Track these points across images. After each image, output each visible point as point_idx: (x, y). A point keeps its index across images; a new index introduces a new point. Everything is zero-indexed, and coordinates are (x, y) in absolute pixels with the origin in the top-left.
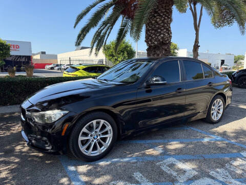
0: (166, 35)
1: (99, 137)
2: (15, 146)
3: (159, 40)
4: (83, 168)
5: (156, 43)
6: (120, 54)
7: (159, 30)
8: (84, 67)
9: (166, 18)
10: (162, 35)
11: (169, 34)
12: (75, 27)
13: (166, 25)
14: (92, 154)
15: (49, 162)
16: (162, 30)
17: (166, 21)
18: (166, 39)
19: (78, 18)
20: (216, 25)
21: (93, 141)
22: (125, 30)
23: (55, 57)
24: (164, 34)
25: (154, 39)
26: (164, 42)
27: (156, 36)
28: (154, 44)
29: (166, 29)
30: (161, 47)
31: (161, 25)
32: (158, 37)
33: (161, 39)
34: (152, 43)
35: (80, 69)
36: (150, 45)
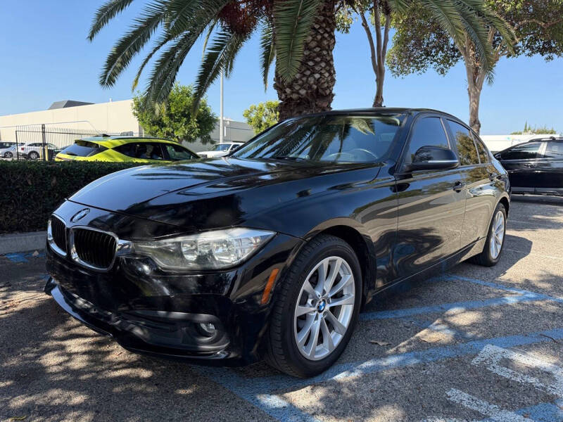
0: (327, 75)
1: (327, 307)
3: (310, 87)
7: (311, 63)
9: (326, 35)
10: (317, 76)
11: (331, 75)
12: (91, 37)
13: (325, 53)
14: (316, 353)
16: (317, 63)
17: (325, 42)
18: (326, 85)
19: (99, 16)
20: (395, 69)
21: (317, 318)
22: (219, 58)
24: (321, 74)
25: (300, 82)
26: (320, 91)
27: (304, 75)
28: (298, 93)
29: (325, 62)
30: (314, 104)
31: (314, 52)
32: (307, 80)
33: (314, 83)
34: (292, 93)
35: (108, 149)
36: (289, 97)
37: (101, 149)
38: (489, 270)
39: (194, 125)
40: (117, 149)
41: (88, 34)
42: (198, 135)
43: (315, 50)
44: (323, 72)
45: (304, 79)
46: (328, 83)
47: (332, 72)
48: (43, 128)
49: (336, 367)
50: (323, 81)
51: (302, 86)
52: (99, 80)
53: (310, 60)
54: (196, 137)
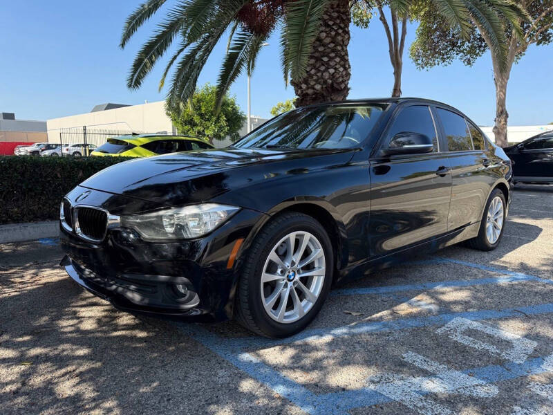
0: (341, 69)
1: (297, 277)
3: (325, 82)
5: (318, 87)
6: (208, 120)
7: (325, 59)
8: (146, 141)
9: (340, 31)
10: (332, 71)
11: (345, 69)
12: (123, 45)
13: (339, 48)
14: (285, 317)
16: (331, 59)
17: (339, 38)
18: (341, 80)
19: (130, 23)
20: (420, 62)
21: (286, 286)
22: (240, 57)
23: (42, 127)
24: (336, 69)
25: (315, 78)
26: (335, 85)
27: (319, 71)
28: (314, 89)
29: (339, 57)
30: (329, 98)
31: (329, 48)
32: (322, 74)
33: (329, 78)
34: (308, 88)
35: (136, 146)
36: (304, 92)
38: (485, 254)
39: (223, 122)
40: (145, 146)
41: (120, 42)
42: (228, 134)
43: (329, 46)
44: (337, 66)
45: (319, 74)
46: (343, 77)
47: (347, 66)
48: (85, 129)
49: (306, 332)
50: (338, 76)
51: (317, 82)
52: (126, 83)
53: (324, 56)
54: (225, 135)
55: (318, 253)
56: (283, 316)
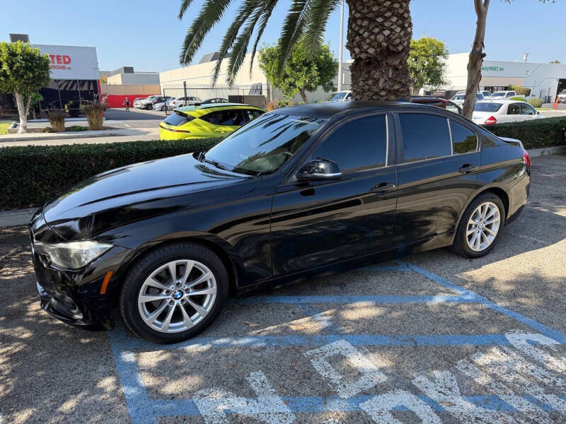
0: (398, 30)
1: (185, 295)
2: (29, 304)
3: (380, 45)
4: (151, 358)
5: (371, 51)
6: (300, 70)
7: (380, 20)
8: (205, 112)
10: (387, 33)
11: (403, 28)
12: (181, 16)
13: (397, 6)
14: (170, 328)
15: (88, 341)
16: (386, 19)
18: (398, 41)
22: (300, 18)
23: (154, 79)
24: (392, 30)
25: (368, 41)
26: (391, 47)
27: (373, 33)
28: (367, 53)
29: (397, 16)
30: (384, 63)
31: (385, 7)
32: (376, 38)
33: (385, 41)
34: (361, 52)
35: (195, 118)
36: (358, 56)
37: (189, 119)
39: (315, 73)
40: (204, 118)
41: (179, 13)
42: (319, 84)
43: (385, 4)
44: (393, 27)
45: (372, 37)
46: (400, 38)
47: (406, 25)
48: (185, 85)
50: (394, 37)
51: (370, 45)
52: (179, 60)
53: (378, 16)
54: (316, 86)
55: (208, 275)
56: (168, 327)
